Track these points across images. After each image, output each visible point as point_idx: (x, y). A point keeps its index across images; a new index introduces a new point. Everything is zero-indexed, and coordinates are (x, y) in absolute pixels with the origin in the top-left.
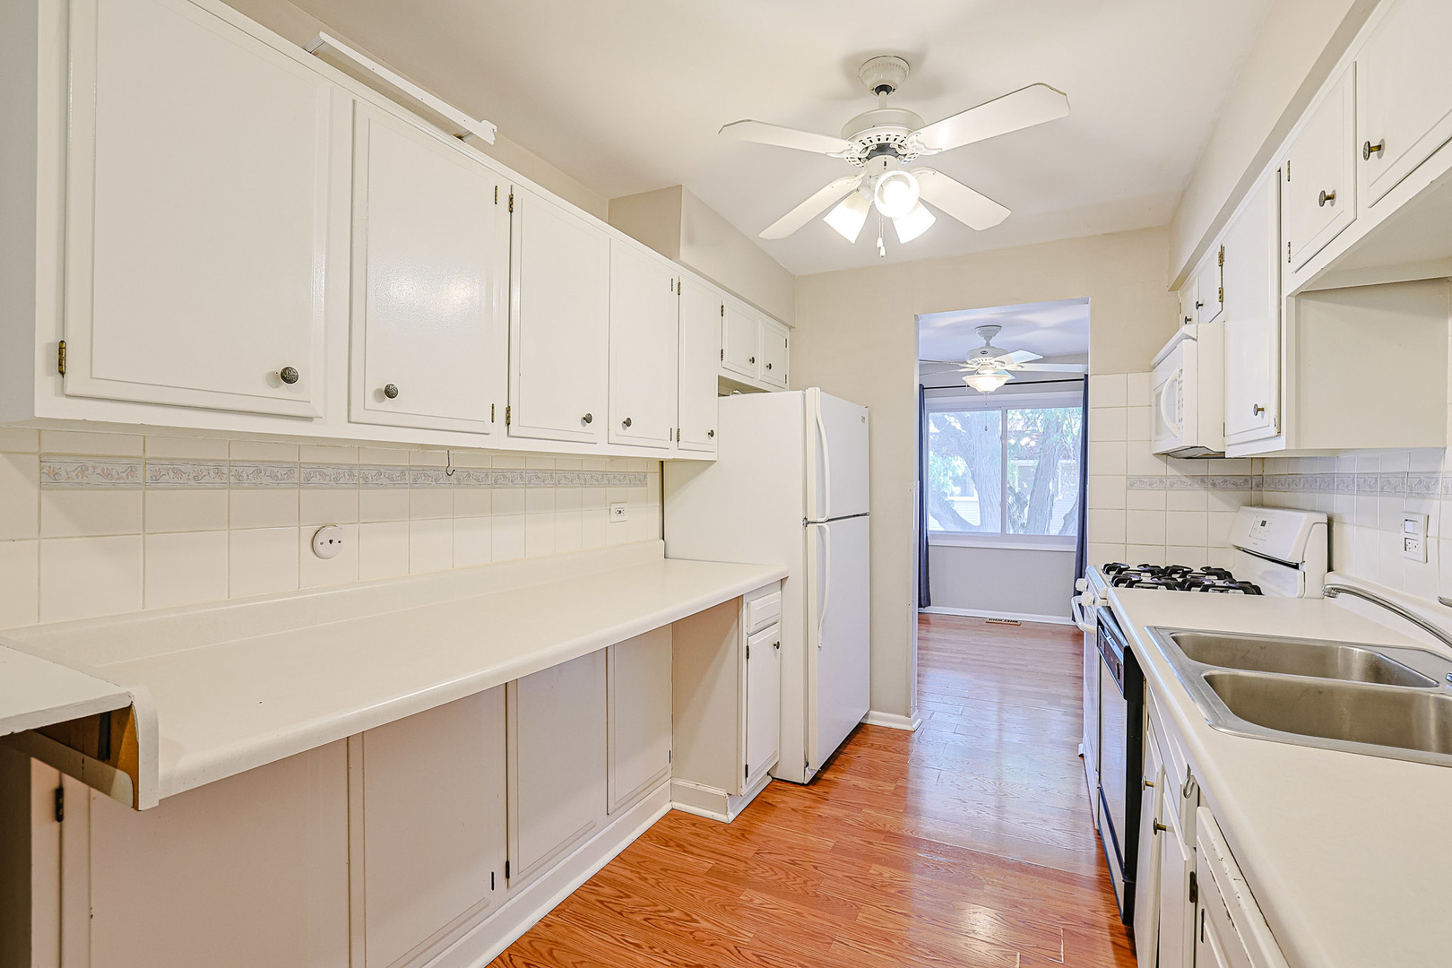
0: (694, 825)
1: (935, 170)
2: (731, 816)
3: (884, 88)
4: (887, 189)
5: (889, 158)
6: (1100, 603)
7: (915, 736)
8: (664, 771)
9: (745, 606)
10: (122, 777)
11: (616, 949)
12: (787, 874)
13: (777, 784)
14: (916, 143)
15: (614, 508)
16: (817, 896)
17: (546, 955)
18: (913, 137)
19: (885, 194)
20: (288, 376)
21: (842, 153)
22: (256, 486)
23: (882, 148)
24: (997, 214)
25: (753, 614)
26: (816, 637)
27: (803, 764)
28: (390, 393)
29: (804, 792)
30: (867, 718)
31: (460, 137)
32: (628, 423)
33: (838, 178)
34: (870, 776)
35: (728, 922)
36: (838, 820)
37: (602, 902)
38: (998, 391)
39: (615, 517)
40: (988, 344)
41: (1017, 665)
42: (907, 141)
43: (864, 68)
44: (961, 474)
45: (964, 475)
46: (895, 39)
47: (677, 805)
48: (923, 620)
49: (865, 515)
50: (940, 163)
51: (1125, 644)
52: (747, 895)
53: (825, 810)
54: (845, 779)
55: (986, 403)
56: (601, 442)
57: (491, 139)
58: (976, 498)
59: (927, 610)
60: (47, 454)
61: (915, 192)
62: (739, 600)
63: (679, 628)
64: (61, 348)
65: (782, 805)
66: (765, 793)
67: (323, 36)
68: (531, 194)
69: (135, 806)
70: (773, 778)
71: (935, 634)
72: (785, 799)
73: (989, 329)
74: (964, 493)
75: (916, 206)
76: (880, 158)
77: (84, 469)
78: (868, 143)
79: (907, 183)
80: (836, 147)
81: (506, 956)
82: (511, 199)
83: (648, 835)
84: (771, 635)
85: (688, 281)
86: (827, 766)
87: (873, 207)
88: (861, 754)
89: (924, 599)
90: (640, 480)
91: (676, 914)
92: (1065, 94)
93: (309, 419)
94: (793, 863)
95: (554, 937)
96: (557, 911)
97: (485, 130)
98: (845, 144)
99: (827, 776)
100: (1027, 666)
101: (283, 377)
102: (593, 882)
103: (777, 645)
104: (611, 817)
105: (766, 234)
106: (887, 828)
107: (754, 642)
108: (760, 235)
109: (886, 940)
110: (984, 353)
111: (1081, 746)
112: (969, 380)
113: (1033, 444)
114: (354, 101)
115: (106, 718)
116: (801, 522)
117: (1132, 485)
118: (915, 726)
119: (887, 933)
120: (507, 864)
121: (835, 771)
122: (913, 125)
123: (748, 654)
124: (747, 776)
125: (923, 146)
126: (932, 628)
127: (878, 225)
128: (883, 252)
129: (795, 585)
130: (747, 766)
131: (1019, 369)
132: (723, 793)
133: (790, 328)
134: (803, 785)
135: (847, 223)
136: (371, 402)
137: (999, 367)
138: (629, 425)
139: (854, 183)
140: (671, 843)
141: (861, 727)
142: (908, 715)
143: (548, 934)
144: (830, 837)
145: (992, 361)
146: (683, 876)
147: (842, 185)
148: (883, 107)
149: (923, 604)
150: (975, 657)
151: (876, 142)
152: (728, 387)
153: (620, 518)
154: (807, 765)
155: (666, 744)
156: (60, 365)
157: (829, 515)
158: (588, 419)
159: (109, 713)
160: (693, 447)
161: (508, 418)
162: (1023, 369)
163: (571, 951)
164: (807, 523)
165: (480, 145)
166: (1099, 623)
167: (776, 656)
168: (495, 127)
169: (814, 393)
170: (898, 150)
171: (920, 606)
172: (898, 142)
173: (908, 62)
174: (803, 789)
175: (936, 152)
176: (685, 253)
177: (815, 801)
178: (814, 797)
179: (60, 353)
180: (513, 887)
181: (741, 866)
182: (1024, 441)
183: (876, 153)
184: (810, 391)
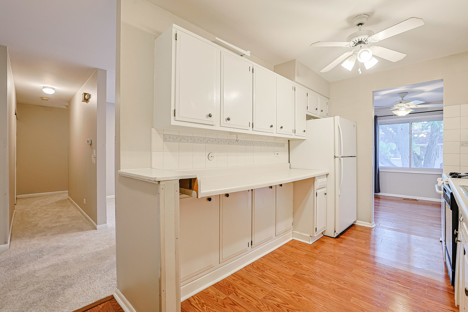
0: (300, 244)
1: (378, 46)
2: (311, 243)
3: (361, 24)
4: (362, 54)
5: (362, 45)
6: (445, 183)
7: (373, 229)
8: (290, 228)
9: (316, 180)
10: (194, 192)
11: (280, 268)
12: (329, 258)
13: (325, 237)
14: (371, 39)
15: (276, 153)
16: (339, 265)
17: (262, 266)
18: (370, 38)
19: (361, 56)
20: (210, 116)
21: (347, 45)
22: (198, 143)
23: (360, 42)
24: (402, 56)
25: (318, 183)
26: (338, 192)
27: (334, 232)
28: (229, 119)
29: (334, 240)
30: (356, 223)
31: (242, 56)
32: (282, 127)
33: (346, 52)
34: (356, 238)
35: (311, 266)
36: (345, 248)
37: (275, 257)
38: (406, 116)
39: (276, 155)
40: (403, 99)
41: (415, 213)
42: (368, 39)
43: (354, 19)
44: (394, 149)
45: (396, 149)
46: (364, 9)
47: (294, 238)
48: (376, 197)
49: (355, 157)
50: (380, 44)
51: (451, 192)
52: (317, 261)
53: (341, 245)
54: (348, 238)
55: (403, 120)
56: (275, 133)
57: (249, 55)
58: (400, 159)
59: (379, 194)
60: (165, 134)
61: (371, 53)
62: (314, 178)
63: (295, 183)
64: (175, 111)
65: (327, 242)
66: (321, 239)
67: (217, 38)
68: (258, 68)
69: (197, 197)
70: (324, 235)
71: (381, 201)
72: (328, 241)
73: (403, 94)
74: (395, 157)
75: (371, 58)
76: (359, 45)
77: (170, 137)
78: (355, 41)
79: (368, 51)
80: (344, 44)
81: (251, 264)
82: (253, 69)
83: (286, 244)
84: (324, 190)
85: (298, 87)
86: (342, 234)
87: (357, 60)
88: (354, 232)
89: (377, 189)
90: (283, 145)
91: (296, 263)
92: (422, 19)
93: (213, 125)
94: (331, 256)
95: (263, 263)
96: (263, 257)
97: (248, 53)
98: (348, 43)
99: (342, 236)
100: (420, 213)
101: (209, 116)
102: (272, 253)
103: (326, 194)
104: (277, 237)
105: (323, 71)
106: (363, 251)
107: (318, 191)
108: (321, 72)
109: (362, 278)
110: (401, 102)
111: (441, 238)
112: (395, 113)
113: (425, 136)
114: (221, 51)
115: (191, 180)
116: (333, 157)
117: (463, 145)
118: (373, 226)
119: (363, 276)
120: (252, 241)
121: (344, 235)
122: (370, 34)
123: (317, 195)
124: (316, 231)
125: (373, 40)
126: (380, 200)
127: (358, 65)
128: (360, 73)
129: (331, 176)
130: (316, 228)
131: (416, 107)
132: (309, 236)
133: (328, 98)
134: (334, 238)
135: (348, 66)
136: (225, 122)
137: (407, 107)
138: (282, 128)
139: (351, 53)
140: (293, 247)
141: (353, 225)
142: (370, 223)
143: (261, 262)
144: (343, 251)
145: (404, 105)
146: (297, 255)
147: (346, 54)
148: (360, 30)
149: (377, 191)
150: (397, 209)
151: (358, 41)
152: (309, 117)
153: (277, 156)
154: (335, 232)
155: (291, 220)
156: (175, 114)
157: (342, 155)
158: (272, 126)
159: (191, 178)
160: (299, 135)
161: (253, 126)
162: (417, 107)
163: (268, 266)
164: (335, 157)
165: (247, 57)
166: (444, 189)
167: (325, 197)
168: (250, 52)
169: (337, 118)
170: (365, 42)
171: (376, 192)
172: (365, 40)
173: (368, 15)
174: (334, 239)
175: (378, 41)
176: (297, 79)
177: (338, 242)
178: (337, 241)
179: (175, 112)
180: (253, 248)
181: (315, 255)
182: (422, 135)
183: (358, 44)
184: (336, 117)
